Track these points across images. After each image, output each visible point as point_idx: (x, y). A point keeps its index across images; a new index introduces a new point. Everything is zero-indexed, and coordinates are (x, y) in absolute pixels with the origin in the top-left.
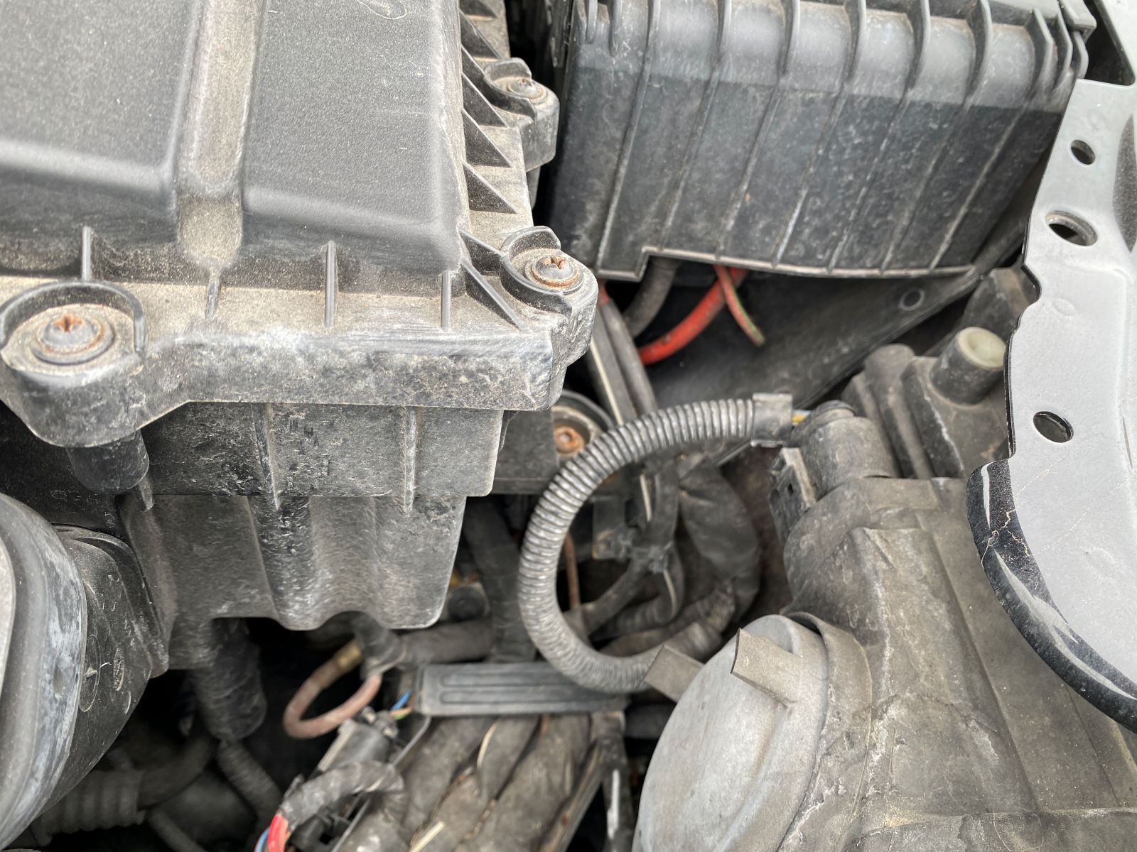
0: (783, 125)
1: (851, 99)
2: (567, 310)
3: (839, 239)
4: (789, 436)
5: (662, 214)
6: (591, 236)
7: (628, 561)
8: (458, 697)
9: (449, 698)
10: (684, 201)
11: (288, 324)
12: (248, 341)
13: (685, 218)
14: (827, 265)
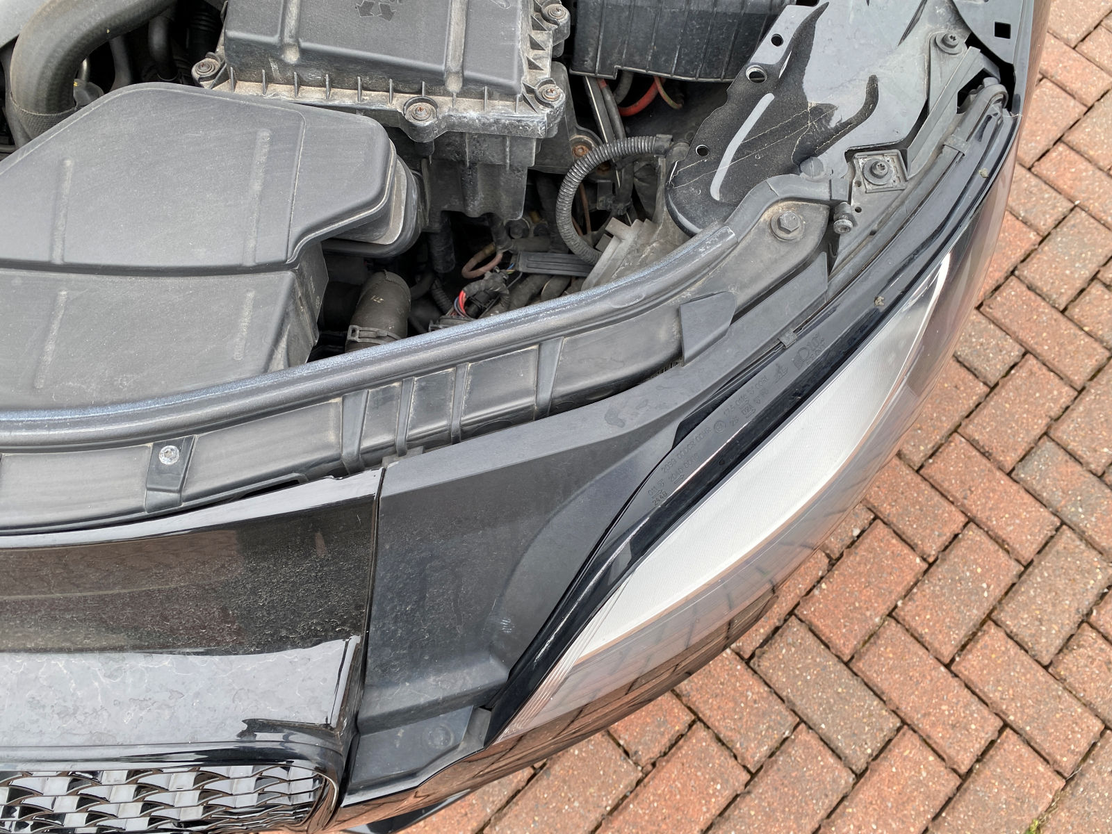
0: (664, 21)
1: (690, 12)
2: (553, 107)
3: (698, 65)
4: (663, 153)
5: (621, 53)
6: (592, 61)
7: (611, 210)
8: (534, 265)
9: (530, 266)
10: (628, 48)
11: (474, 110)
12: (464, 115)
13: (631, 55)
14: (695, 76)
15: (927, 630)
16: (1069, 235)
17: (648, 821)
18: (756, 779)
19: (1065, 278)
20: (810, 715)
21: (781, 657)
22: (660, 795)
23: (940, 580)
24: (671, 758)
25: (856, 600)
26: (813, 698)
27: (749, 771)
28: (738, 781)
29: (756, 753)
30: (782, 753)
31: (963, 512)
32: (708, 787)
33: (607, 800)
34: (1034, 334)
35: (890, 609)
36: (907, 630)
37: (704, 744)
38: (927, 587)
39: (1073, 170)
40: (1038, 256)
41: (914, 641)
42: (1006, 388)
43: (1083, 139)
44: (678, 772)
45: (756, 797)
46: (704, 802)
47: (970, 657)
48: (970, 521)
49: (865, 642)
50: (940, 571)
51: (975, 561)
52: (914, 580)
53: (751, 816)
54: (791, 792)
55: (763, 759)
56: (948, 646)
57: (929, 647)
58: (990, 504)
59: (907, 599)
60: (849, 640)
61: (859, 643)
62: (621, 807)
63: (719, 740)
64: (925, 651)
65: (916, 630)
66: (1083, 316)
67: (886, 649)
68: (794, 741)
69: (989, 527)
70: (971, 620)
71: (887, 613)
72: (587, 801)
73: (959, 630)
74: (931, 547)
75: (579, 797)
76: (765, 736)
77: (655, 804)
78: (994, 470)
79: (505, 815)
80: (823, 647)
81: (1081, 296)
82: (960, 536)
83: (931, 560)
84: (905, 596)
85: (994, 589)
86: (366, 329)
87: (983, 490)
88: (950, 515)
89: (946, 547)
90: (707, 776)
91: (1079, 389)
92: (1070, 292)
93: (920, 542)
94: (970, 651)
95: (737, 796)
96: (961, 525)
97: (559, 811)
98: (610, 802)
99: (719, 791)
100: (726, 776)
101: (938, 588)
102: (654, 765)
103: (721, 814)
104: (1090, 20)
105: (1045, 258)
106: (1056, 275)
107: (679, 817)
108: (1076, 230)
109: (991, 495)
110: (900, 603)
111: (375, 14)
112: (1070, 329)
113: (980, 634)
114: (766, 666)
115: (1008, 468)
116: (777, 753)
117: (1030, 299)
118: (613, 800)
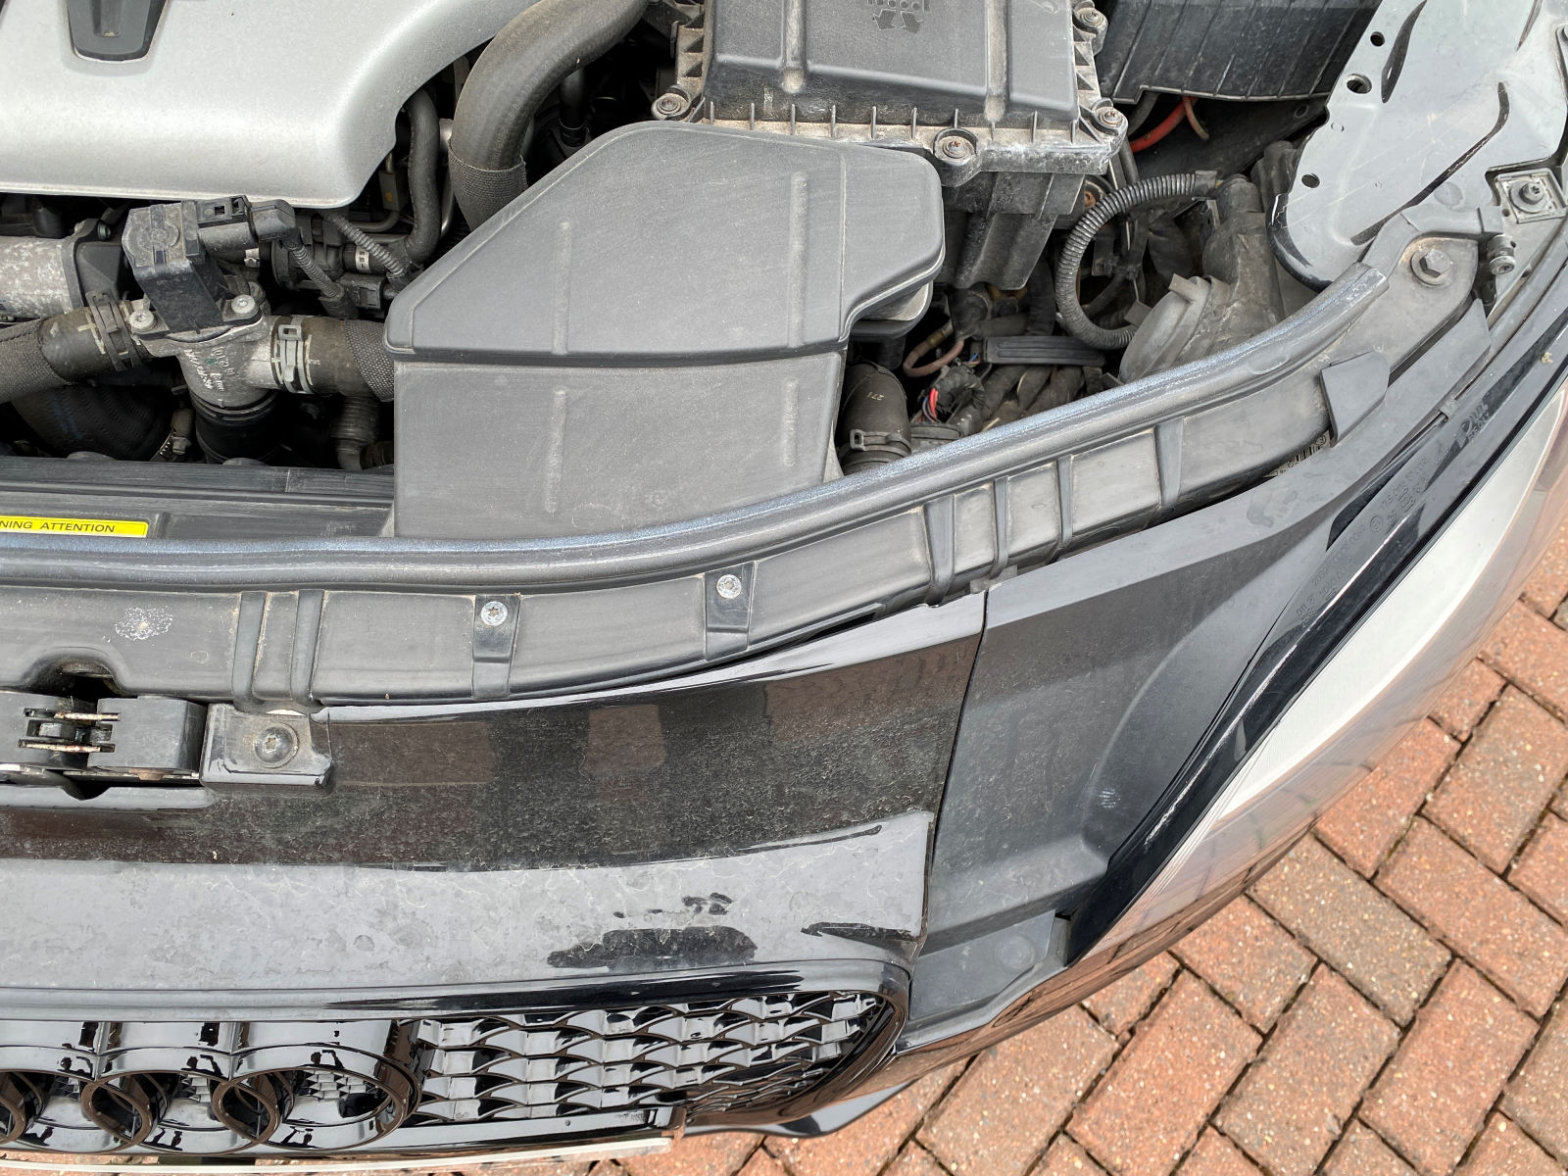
0: (1222, 23)
2: (1117, 134)
3: (1253, 79)
4: (1212, 194)
5: (1153, 69)
6: (1111, 80)
7: (1113, 275)
8: (1008, 353)
9: (1004, 354)
10: (1165, 62)
11: (1019, 143)
12: (1008, 149)
13: (1167, 70)
14: (1245, 94)
15: (1470, 831)
17: (1134, 1107)
18: (1270, 1042)
20: (1331, 952)
21: (1283, 877)
22: (1146, 1072)
23: (1479, 763)
24: (1154, 1020)
25: (1372, 796)
26: (1333, 929)
27: (1259, 1031)
28: (1247, 1045)
29: (1267, 1008)
30: (1300, 1004)
31: (1497, 672)
32: (1208, 1056)
33: (1077, 1082)
35: (1419, 805)
36: (1444, 832)
37: (1196, 999)
38: (1464, 773)
41: (1456, 847)
44: (1167, 1038)
45: (1274, 1066)
46: (1205, 1076)
47: (1531, 862)
48: (1509, 683)
49: (1391, 852)
50: (1478, 751)
51: (1522, 736)
52: (1445, 765)
53: (1270, 1092)
54: (1319, 1056)
55: (1277, 1015)
56: (1501, 850)
57: (1476, 853)
58: (1532, 659)
59: (1438, 790)
60: (1369, 850)
61: (1383, 853)
62: (1095, 1091)
63: (1215, 992)
64: (1471, 858)
65: (1455, 831)
67: (1419, 858)
68: (1314, 987)
69: (1533, 690)
70: (1526, 813)
71: (1415, 811)
72: (1050, 1085)
73: (1513, 827)
74: (1462, 720)
75: (1039, 1080)
76: (1276, 984)
77: (1142, 1084)
78: (1532, 615)
79: (943, 1111)
80: (1336, 860)
82: (1498, 704)
83: (1464, 737)
84: (1436, 788)
85: (1552, 770)
86: (871, 433)
87: (1521, 642)
88: (1481, 678)
89: (1482, 720)
90: (1206, 1042)
93: (1446, 716)
94: (1530, 855)
95: (1248, 1066)
96: (1498, 689)
97: (1015, 1101)
98: (1081, 1085)
99: (1224, 1060)
100: (1231, 1040)
101: (1477, 774)
102: (1132, 1032)
103: (1230, 1092)
107: (1175, 1099)
109: (1532, 647)
110: (1429, 797)
111: (898, 26)
113: (1540, 831)
114: (1265, 891)
115: (1550, 611)
116: (1294, 1006)
118: (1085, 1082)
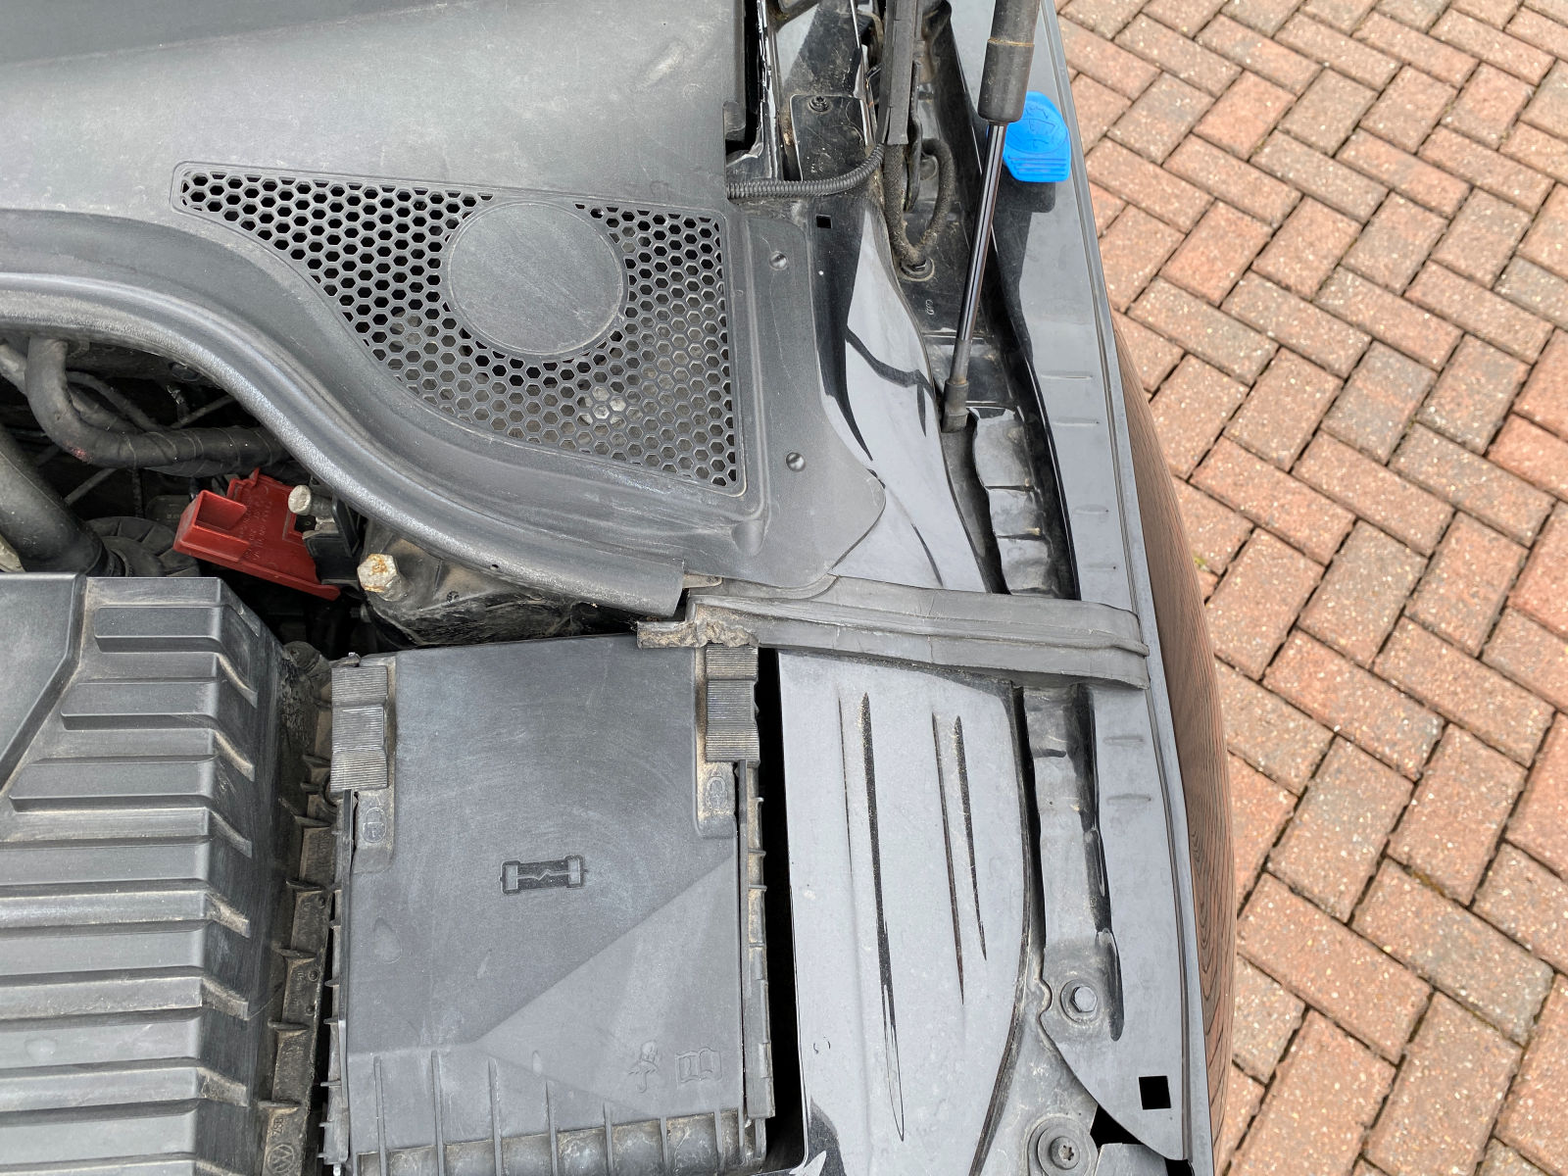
16: (1334, 788)
19: (1342, 865)
34: (1313, 975)
39: (1322, 675)
40: (1296, 832)
42: (1289, 1081)
43: (1328, 621)
66: (1379, 928)
81: (1371, 892)
91: (1396, 1062)
92: (1353, 889)
104: (1304, 425)
105: (1308, 835)
106: (1328, 862)
108: (1343, 777)
112: (1365, 954)
117: (1297, 911)
